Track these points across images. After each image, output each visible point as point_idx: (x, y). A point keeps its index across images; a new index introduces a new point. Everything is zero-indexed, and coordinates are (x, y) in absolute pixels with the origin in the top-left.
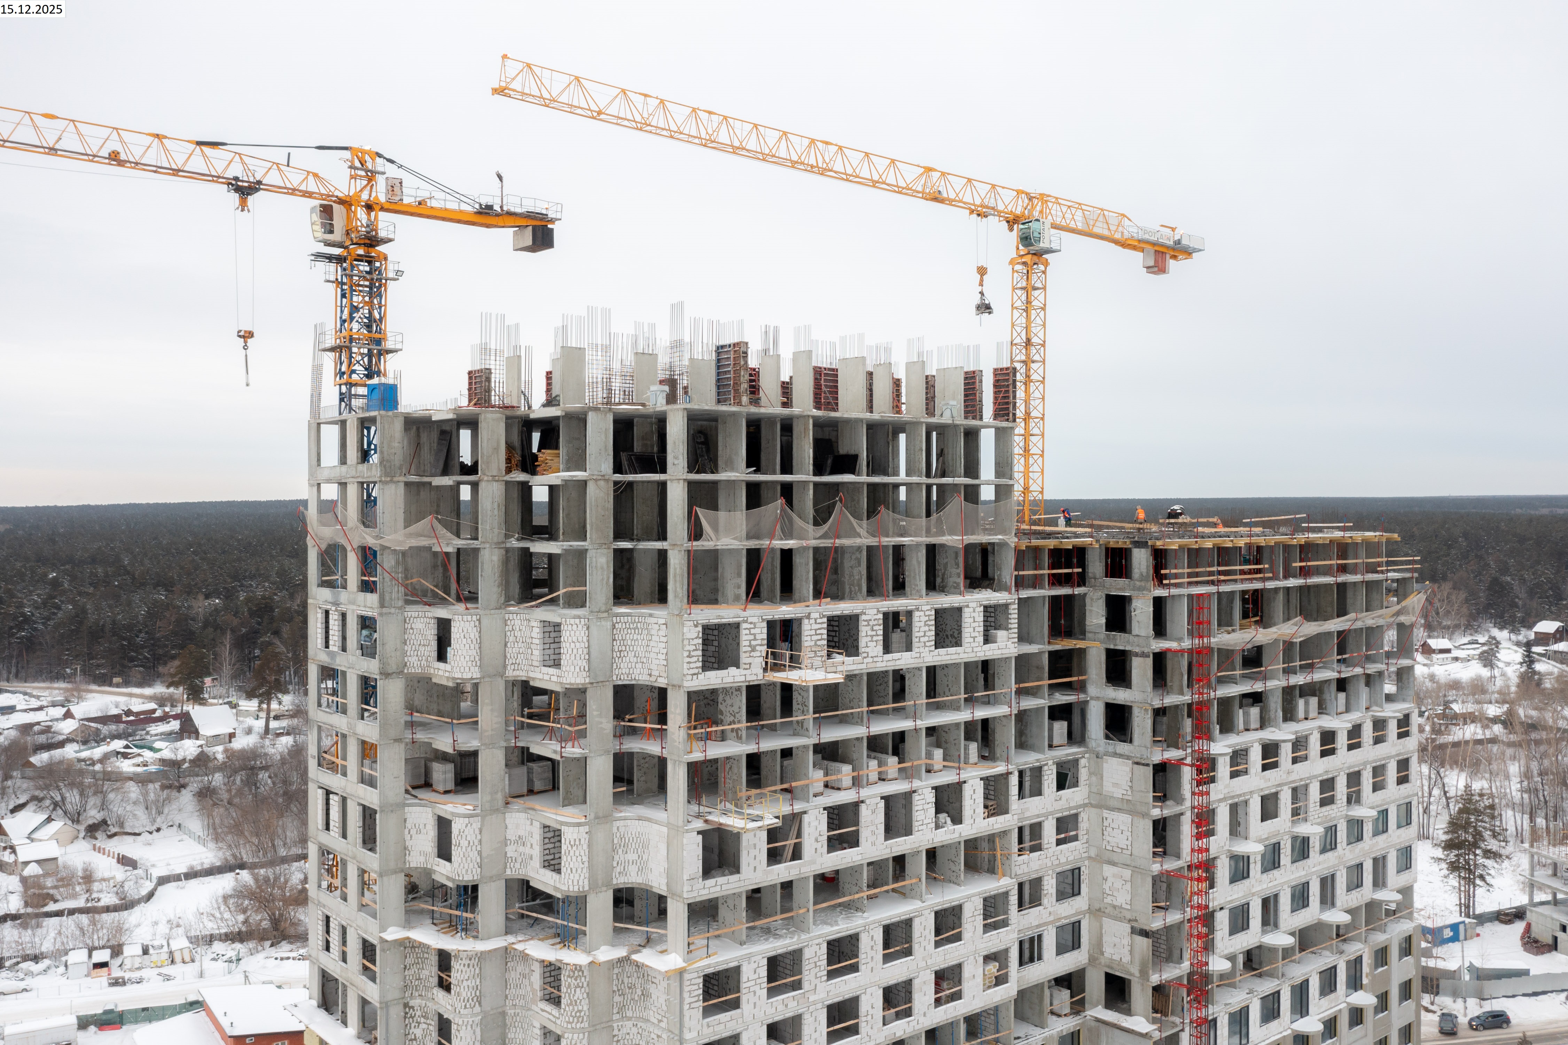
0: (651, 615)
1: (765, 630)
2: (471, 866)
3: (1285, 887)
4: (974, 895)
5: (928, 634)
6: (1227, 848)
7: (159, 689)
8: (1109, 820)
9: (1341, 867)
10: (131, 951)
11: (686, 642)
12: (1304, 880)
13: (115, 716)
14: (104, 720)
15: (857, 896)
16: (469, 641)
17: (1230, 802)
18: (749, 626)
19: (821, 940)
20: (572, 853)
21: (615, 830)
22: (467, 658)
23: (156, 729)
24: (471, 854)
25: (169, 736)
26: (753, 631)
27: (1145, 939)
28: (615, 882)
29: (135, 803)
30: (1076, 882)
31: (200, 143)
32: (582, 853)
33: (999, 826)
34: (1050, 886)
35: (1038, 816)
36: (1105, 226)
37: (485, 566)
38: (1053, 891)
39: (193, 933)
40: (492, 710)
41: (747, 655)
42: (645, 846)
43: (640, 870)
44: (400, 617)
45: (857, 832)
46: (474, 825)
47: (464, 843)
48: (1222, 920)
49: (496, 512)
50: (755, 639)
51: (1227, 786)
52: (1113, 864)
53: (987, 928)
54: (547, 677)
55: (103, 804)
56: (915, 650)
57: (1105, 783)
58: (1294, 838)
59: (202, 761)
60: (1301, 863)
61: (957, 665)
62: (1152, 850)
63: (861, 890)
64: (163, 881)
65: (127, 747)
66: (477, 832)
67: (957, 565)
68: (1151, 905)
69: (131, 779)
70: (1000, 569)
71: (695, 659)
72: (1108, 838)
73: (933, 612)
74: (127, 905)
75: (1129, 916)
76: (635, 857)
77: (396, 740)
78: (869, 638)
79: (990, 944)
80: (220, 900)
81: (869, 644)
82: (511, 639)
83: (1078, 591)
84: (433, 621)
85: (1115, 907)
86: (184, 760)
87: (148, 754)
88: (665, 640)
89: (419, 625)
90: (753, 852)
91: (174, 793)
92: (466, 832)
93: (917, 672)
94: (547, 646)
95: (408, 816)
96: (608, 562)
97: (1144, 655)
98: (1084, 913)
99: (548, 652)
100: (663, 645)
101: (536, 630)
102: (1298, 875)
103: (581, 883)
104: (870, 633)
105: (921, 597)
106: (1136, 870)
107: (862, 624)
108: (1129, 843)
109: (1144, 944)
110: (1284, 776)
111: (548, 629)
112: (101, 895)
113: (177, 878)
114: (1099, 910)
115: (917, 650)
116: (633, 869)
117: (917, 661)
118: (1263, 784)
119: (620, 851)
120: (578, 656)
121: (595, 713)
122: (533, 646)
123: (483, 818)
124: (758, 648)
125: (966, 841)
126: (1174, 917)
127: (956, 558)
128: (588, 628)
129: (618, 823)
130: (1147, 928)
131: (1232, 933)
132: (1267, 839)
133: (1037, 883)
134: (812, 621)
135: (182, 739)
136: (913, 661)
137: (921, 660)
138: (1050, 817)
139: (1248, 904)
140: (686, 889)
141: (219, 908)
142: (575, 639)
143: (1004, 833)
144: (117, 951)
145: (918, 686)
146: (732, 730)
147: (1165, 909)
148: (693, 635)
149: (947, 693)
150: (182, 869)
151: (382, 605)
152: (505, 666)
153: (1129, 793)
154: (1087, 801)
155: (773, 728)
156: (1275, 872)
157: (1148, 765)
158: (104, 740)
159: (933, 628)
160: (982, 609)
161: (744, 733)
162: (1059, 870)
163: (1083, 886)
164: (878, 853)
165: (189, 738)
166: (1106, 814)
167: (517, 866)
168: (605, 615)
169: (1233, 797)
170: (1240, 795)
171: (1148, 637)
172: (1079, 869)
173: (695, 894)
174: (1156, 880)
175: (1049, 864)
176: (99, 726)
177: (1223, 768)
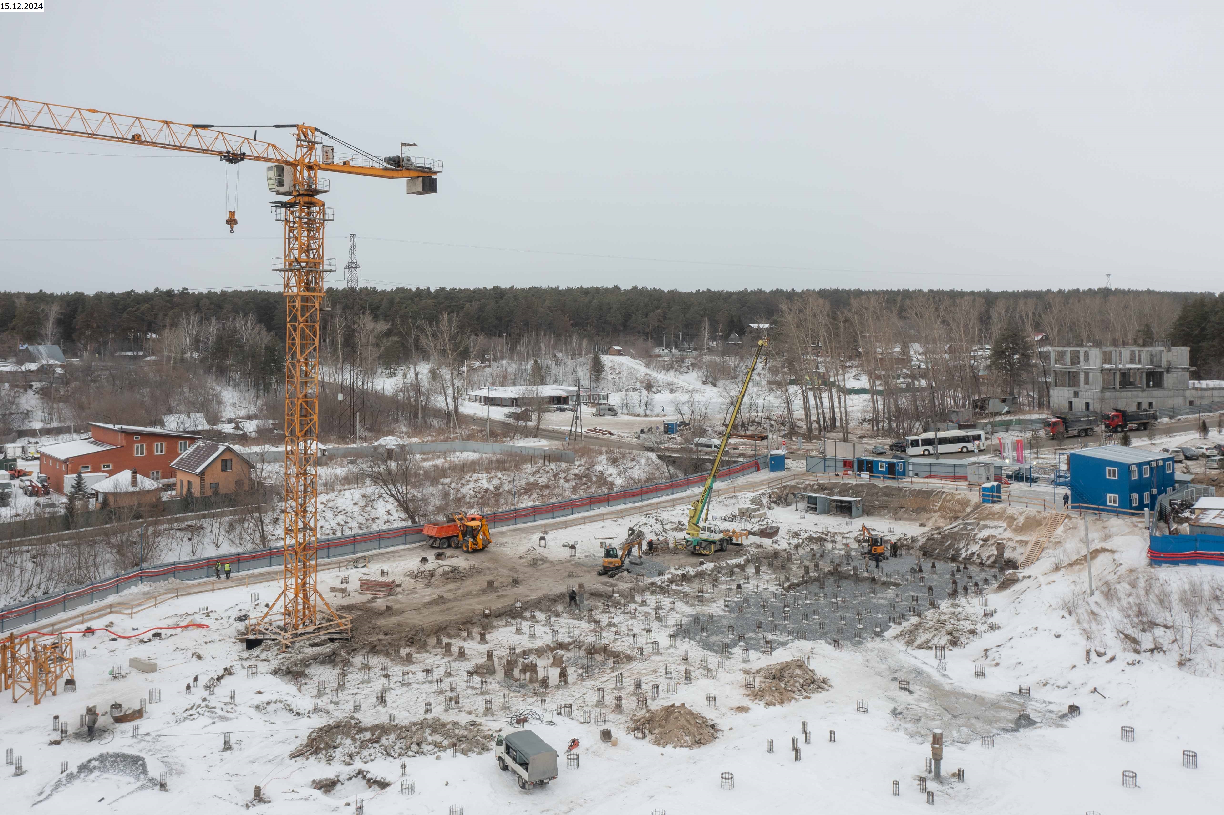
31: (195, 126)
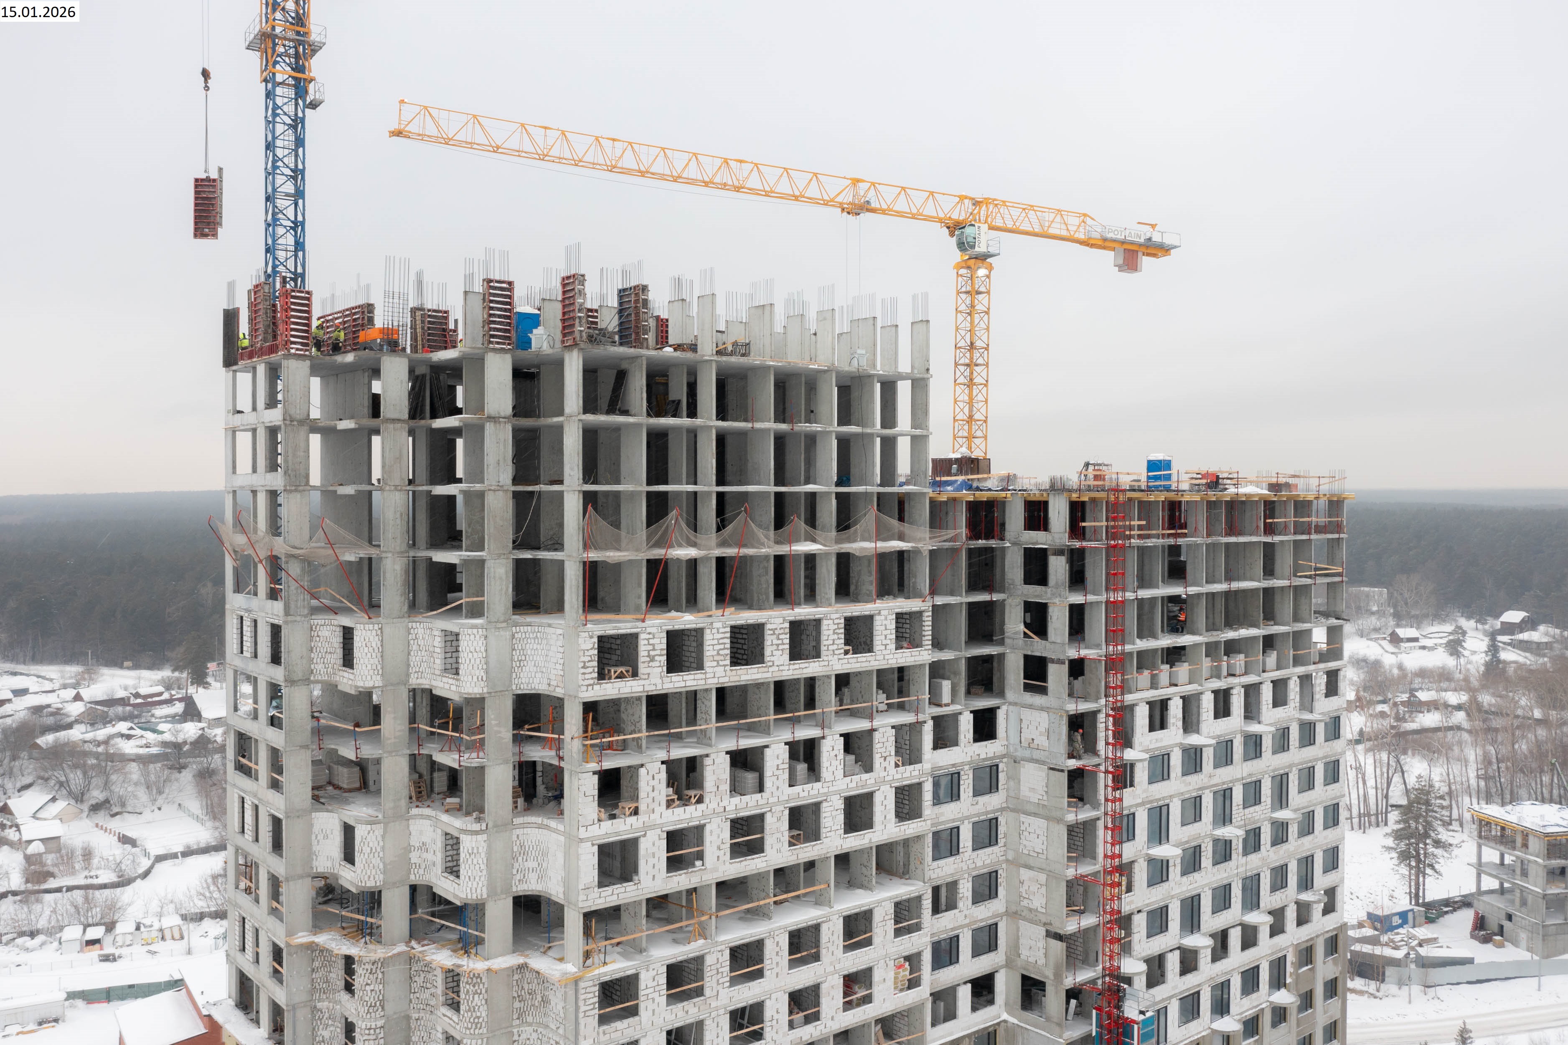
0: (550, 626)
1: (665, 641)
2: (374, 872)
3: (1206, 889)
4: (884, 900)
5: (837, 642)
6: (1145, 851)
7: (166, 673)
8: (1026, 825)
9: (1265, 869)
10: (124, 927)
11: (581, 653)
12: (1225, 882)
13: (122, 699)
14: (111, 702)
15: (762, 903)
16: (371, 649)
17: (1148, 806)
18: (648, 636)
19: (723, 947)
20: (470, 861)
21: (514, 838)
22: (369, 667)
23: (160, 711)
24: (374, 861)
25: (174, 719)
26: (651, 641)
27: (1059, 943)
28: (514, 889)
29: (136, 784)
30: (993, 887)
32: (480, 862)
33: (911, 831)
34: (965, 889)
35: (954, 821)
36: (1063, 226)
37: (388, 575)
38: (969, 894)
39: (184, 912)
40: (395, 718)
41: (646, 665)
42: (545, 854)
43: (540, 878)
44: (306, 625)
45: (762, 839)
46: (377, 832)
47: (367, 850)
48: (1140, 923)
49: (399, 521)
50: (654, 649)
51: (1145, 791)
52: (1030, 868)
53: (898, 933)
54: (447, 686)
55: (106, 784)
56: (823, 657)
57: (1022, 788)
58: (1216, 841)
59: (202, 744)
60: (1222, 865)
61: (869, 673)
62: (1066, 854)
63: (768, 896)
64: (160, 859)
65: (131, 728)
66: (380, 838)
67: (870, 572)
68: (1065, 909)
69: (134, 760)
70: (915, 577)
71: (590, 670)
72: (1025, 842)
73: (842, 621)
74: (124, 882)
75: (1044, 920)
76: (535, 864)
77: (302, 747)
78: (775, 647)
79: (902, 948)
80: (210, 880)
81: (775, 653)
82: (415, 647)
83: (995, 597)
84: (338, 629)
85: (1030, 910)
86: (185, 743)
87: (150, 736)
88: (562, 650)
89: (325, 632)
90: (651, 861)
91: (176, 775)
92: (369, 839)
93: (826, 680)
94: (449, 655)
95: (315, 821)
96: (506, 572)
97: (1060, 662)
98: (1001, 916)
99: (449, 661)
100: (561, 656)
101: (438, 639)
102: (1219, 877)
103: (479, 891)
104: (775, 642)
105: (830, 605)
106: (1051, 875)
107: (767, 632)
108: (1044, 847)
109: (1058, 947)
110: (1206, 780)
111: (449, 638)
112: (99, 872)
113: (174, 856)
114: (1016, 913)
115: (826, 658)
116: (533, 877)
117: (825, 669)
118: (1183, 788)
119: (520, 859)
120: (475, 666)
121: (493, 722)
122: (435, 655)
123: (386, 825)
124: (657, 658)
125: (878, 847)
126: (1089, 921)
127: (869, 565)
128: (486, 637)
129: (518, 831)
130: (1062, 932)
131: (1149, 936)
132: (1187, 842)
133: (953, 886)
134: (715, 631)
135: (185, 721)
136: (820, 669)
137: (830, 668)
138: (966, 822)
139: (1167, 907)
140: (582, 897)
141: (208, 888)
142: (472, 649)
143: (919, 838)
144: (110, 927)
145: (827, 694)
146: (633, 739)
147: (1081, 912)
148: (588, 646)
149: (860, 700)
150: (179, 848)
151: (287, 613)
152: (408, 675)
153: (1045, 798)
154: (1004, 805)
155: (679, 737)
156: (1196, 874)
157: (1062, 771)
158: (110, 722)
159: (843, 636)
160: (894, 616)
161: (644, 742)
162: (974, 873)
163: (1000, 889)
164: (784, 860)
165: (192, 721)
166: (1023, 817)
167: (421, 871)
168: (504, 625)
169: (1151, 802)
170: (1159, 800)
171: (1063, 644)
172: (996, 872)
173: (590, 903)
174: (1070, 885)
175: (965, 868)
176: (106, 709)
177: (1141, 774)
